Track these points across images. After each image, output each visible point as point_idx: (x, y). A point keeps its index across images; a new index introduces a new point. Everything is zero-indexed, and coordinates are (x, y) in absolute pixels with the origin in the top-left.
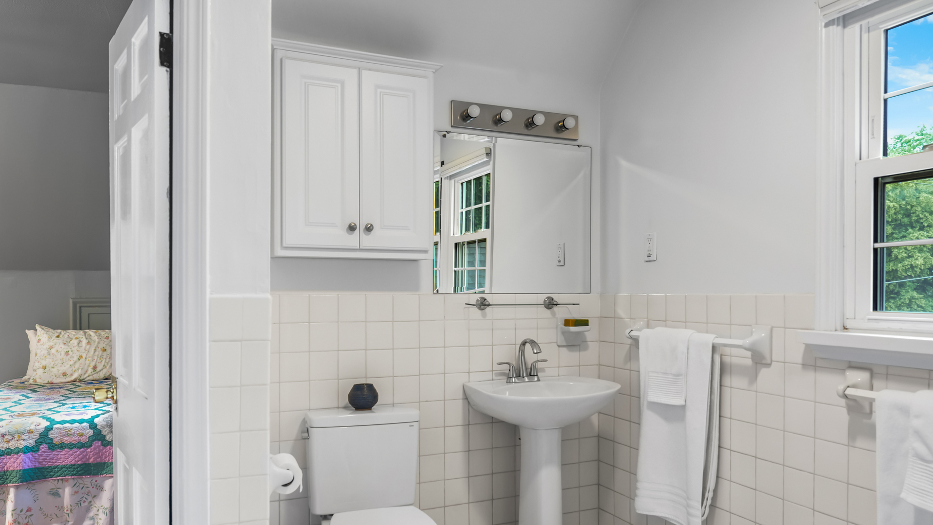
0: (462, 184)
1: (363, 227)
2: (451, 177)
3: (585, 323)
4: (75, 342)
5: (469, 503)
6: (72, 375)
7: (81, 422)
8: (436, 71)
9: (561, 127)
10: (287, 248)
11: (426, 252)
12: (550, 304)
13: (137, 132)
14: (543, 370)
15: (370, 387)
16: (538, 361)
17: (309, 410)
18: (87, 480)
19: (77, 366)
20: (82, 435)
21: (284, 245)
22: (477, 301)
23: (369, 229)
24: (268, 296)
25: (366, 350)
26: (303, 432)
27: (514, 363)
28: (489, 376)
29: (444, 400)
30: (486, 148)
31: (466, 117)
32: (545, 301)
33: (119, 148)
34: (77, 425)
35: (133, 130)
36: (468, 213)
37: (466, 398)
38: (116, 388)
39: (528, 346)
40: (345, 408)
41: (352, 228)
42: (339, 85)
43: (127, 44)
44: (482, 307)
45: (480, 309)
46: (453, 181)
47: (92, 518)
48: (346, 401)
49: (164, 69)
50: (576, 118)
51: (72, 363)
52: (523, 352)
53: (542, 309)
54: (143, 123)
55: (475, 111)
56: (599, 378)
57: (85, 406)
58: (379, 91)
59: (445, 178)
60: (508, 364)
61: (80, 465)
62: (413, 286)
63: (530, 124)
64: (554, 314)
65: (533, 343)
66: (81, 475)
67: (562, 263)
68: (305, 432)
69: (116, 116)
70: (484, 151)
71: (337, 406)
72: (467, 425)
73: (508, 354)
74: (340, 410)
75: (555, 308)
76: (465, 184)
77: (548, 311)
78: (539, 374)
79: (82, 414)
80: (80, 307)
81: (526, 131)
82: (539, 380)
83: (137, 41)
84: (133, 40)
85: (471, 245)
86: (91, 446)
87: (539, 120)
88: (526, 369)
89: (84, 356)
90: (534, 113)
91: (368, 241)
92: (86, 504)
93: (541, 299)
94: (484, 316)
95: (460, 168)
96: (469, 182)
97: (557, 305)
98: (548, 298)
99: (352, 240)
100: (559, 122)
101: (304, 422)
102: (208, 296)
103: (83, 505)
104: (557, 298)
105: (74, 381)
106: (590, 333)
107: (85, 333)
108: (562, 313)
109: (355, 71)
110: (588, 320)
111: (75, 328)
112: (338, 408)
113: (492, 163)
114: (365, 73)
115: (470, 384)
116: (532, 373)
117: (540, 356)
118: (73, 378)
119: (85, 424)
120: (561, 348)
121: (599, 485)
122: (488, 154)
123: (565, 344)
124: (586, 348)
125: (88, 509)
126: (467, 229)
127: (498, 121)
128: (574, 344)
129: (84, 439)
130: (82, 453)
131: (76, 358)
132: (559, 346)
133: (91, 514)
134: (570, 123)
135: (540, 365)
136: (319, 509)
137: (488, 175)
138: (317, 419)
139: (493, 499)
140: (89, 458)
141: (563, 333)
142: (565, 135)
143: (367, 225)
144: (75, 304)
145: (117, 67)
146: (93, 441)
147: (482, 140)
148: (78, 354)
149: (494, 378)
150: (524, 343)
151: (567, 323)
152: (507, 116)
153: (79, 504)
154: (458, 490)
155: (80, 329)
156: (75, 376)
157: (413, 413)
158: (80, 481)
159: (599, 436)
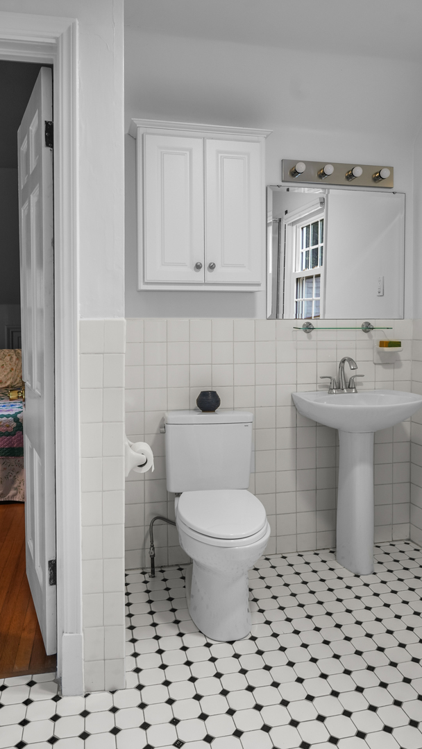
0: (302, 228)
1: (207, 266)
2: (293, 224)
3: (398, 344)
4: (8, 358)
5: (296, 491)
6: (6, 382)
7: (8, 416)
8: (268, 136)
9: (378, 177)
10: (147, 283)
11: (259, 285)
12: (367, 328)
13: (33, 199)
14: (361, 384)
15: (214, 394)
16: (356, 376)
17: (167, 410)
18: (12, 460)
19: (9, 376)
20: (8, 426)
21: (146, 281)
22: (304, 325)
23: (212, 267)
24: (123, 319)
25: (212, 364)
26: (161, 427)
27: (335, 377)
28: (314, 387)
29: (276, 406)
30: (320, 198)
31: (294, 173)
32: (363, 325)
33: (24, 210)
34: (5, 418)
35: (31, 196)
36: (307, 252)
37: (294, 405)
38: (24, 390)
39: (346, 363)
40: (195, 410)
41: (198, 267)
42: (188, 153)
43: (27, 132)
44: (308, 330)
45: (306, 331)
46: (294, 227)
47: (16, 489)
48: (195, 405)
49: (49, 148)
50: (391, 169)
51: (6, 373)
52: (343, 368)
53: (361, 332)
54: (36, 191)
55: (301, 168)
56: (411, 392)
57: (12, 406)
58: (220, 155)
59: (289, 225)
60: (330, 378)
61: (7, 449)
62: (250, 312)
63: (350, 176)
64: (371, 337)
65: (350, 360)
66: (8, 456)
67: (381, 294)
68: (163, 428)
69: (22, 186)
70: (318, 201)
71: (188, 408)
72: (295, 427)
73: (330, 369)
74: (191, 411)
75: (372, 332)
76: (305, 229)
77: (366, 334)
78: (357, 388)
79: (9, 411)
80: (12, 332)
81: (347, 183)
82: (356, 392)
83: (33, 128)
84: (31, 128)
85: (310, 280)
86: (15, 435)
87: (358, 172)
88: (346, 383)
89: (14, 369)
90: (353, 167)
91: (212, 277)
92: (12, 478)
93: (360, 323)
94: (310, 338)
95: (300, 216)
96: (308, 227)
97: (373, 329)
98: (366, 323)
99: (199, 276)
100: (376, 173)
101: (163, 419)
102: (79, 319)
103: (10, 478)
104: (373, 323)
105: (8, 387)
106: (403, 353)
107: (15, 351)
108: (378, 336)
109: (201, 141)
110: (400, 342)
111: (9, 348)
112: (190, 410)
113: (325, 210)
114: (208, 141)
115: (297, 394)
116: (350, 386)
117: (358, 372)
118: (7, 385)
119: (10, 418)
120: (377, 366)
121: (410, 483)
122: (322, 203)
123: (380, 362)
124: (400, 366)
125: (13, 482)
126: (307, 267)
127: (322, 175)
128: (389, 362)
129: (10, 429)
130: (8, 439)
131: (8, 370)
132: (375, 364)
133: (15, 486)
134: (385, 173)
135: (358, 379)
136: (173, 488)
137: (322, 220)
138: (171, 417)
139: (316, 490)
140: (14, 444)
141: (379, 353)
142: (381, 183)
143: (210, 264)
144: (8, 330)
145: (22, 149)
146: (16, 431)
147: (317, 192)
148: (10, 366)
149: (318, 389)
150: (343, 361)
151: (382, 344)
152: (329, 170)
153: (6, 477)
154: (287, 480)
155: (13, 348)
156: (8, 383)
157: (248, 416)
158: (8, 461)
159: (411, 442)
